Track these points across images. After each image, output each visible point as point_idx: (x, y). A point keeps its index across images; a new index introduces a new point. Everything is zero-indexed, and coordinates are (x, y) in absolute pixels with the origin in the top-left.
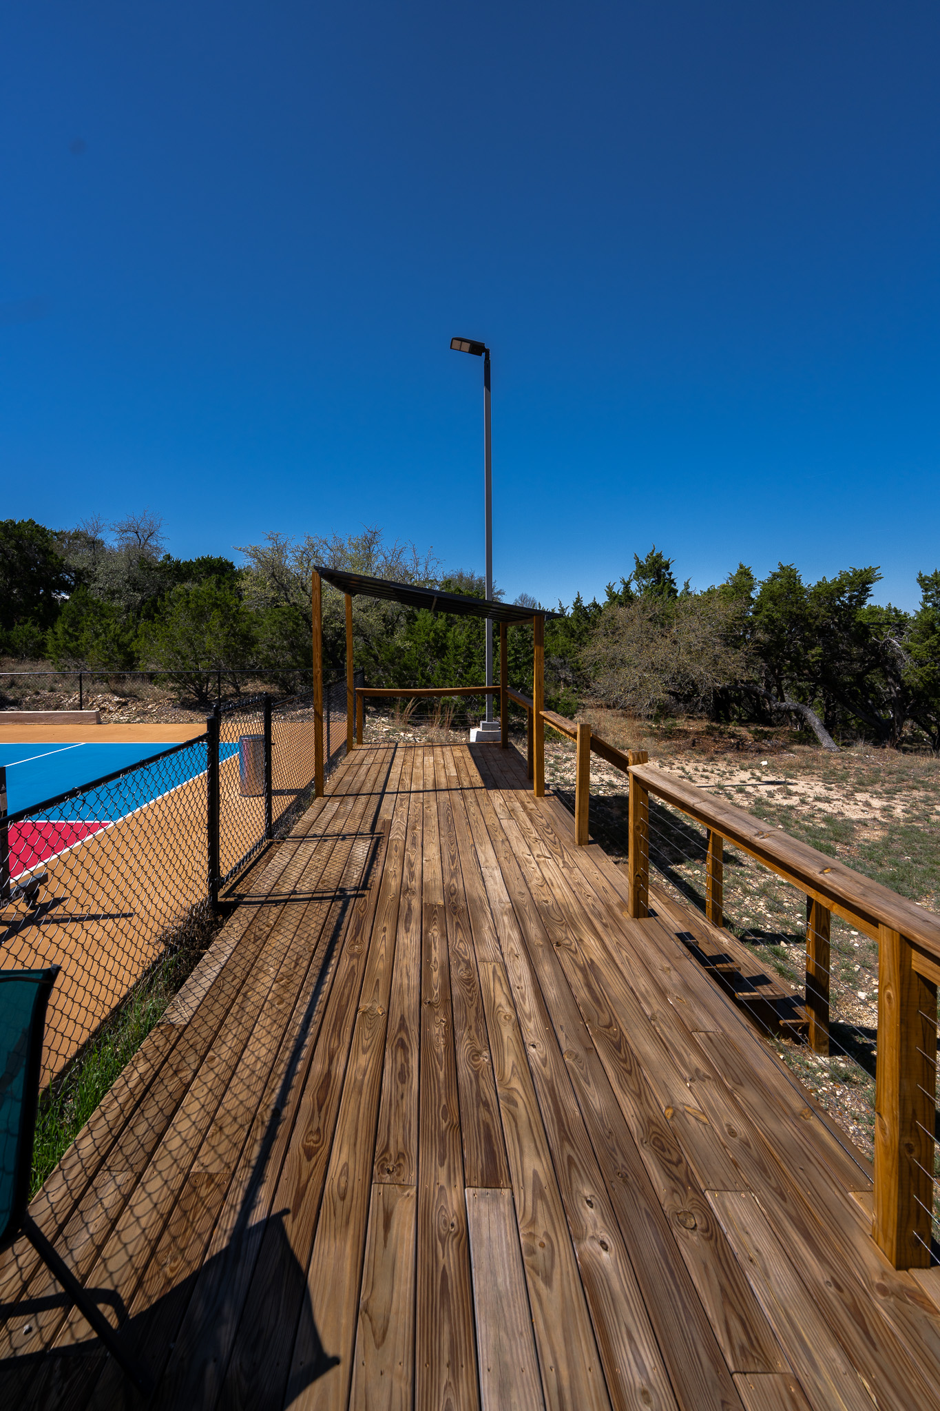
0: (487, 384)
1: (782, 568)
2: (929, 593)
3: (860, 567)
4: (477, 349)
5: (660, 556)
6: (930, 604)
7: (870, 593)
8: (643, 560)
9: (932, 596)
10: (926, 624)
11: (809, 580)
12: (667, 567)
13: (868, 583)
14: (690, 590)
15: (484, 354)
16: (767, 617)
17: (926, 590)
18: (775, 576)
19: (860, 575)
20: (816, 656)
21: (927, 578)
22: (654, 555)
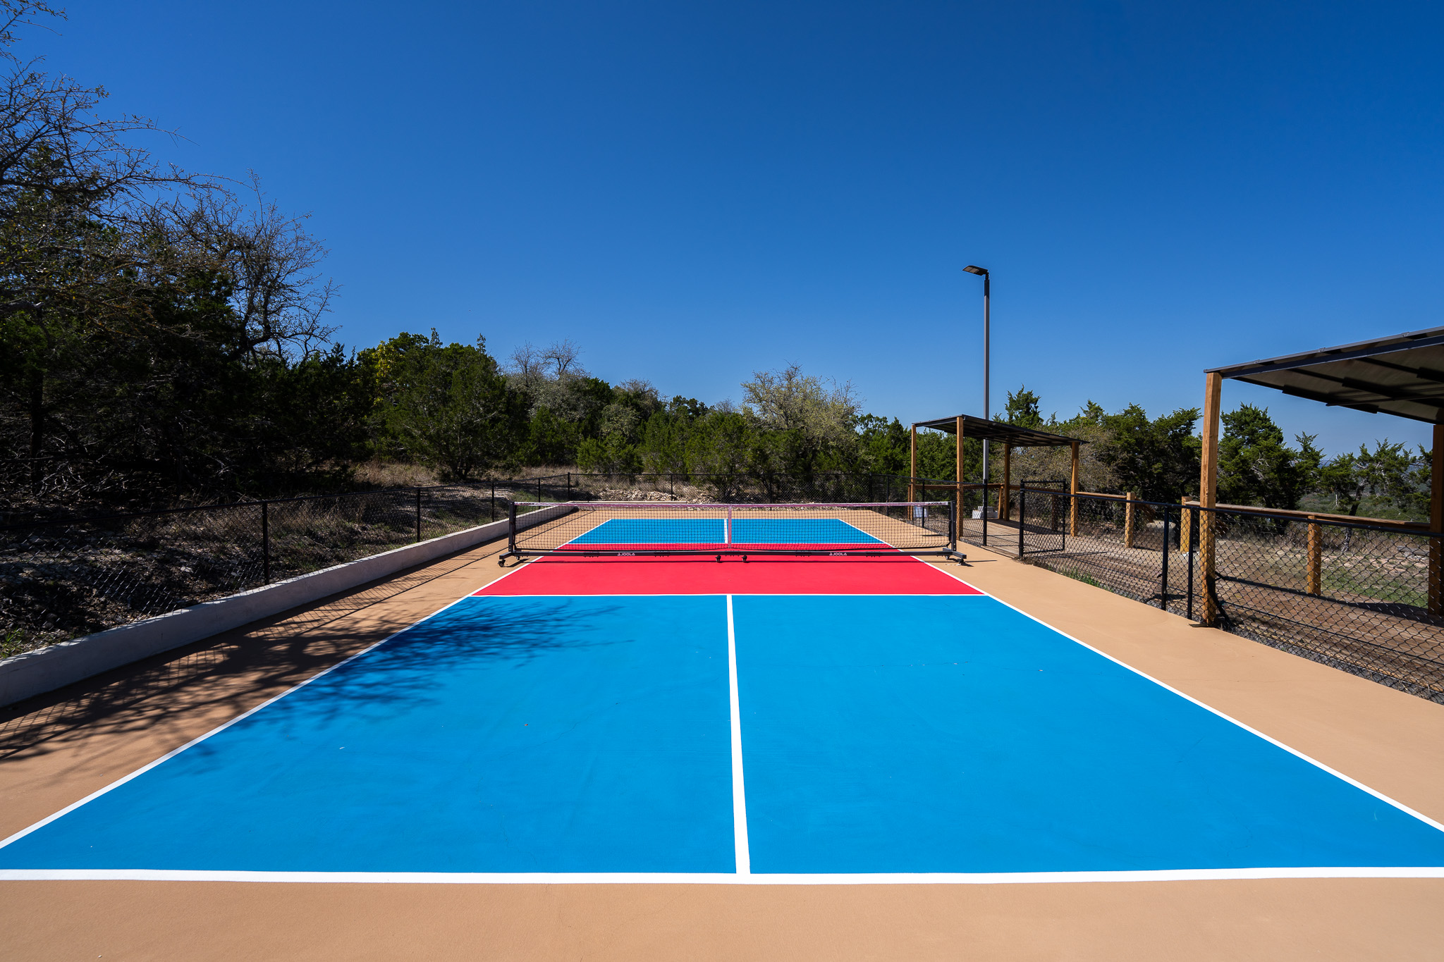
0: (987, 293)
1: (1132, 407)
2: (1229, 427)
3: (1188, 409)
4: (981, 272)
5: (1030, 394)
6: (1229, 434)
7: (1193, 426)
8: (1015, 396)
9: (1231, 429)
10: (1232, 448)
11: (1151, 418)
12: (1035, 401)
13: (1193, 420)
14: (1055, 421)
15: (984, 275)
16: (1126, 442)
17: (1227, 424)
18: (1127, 412)
19: (1188, 414)
20: (1158, 469)
21: (1227, 416)
22: (1025, 392)
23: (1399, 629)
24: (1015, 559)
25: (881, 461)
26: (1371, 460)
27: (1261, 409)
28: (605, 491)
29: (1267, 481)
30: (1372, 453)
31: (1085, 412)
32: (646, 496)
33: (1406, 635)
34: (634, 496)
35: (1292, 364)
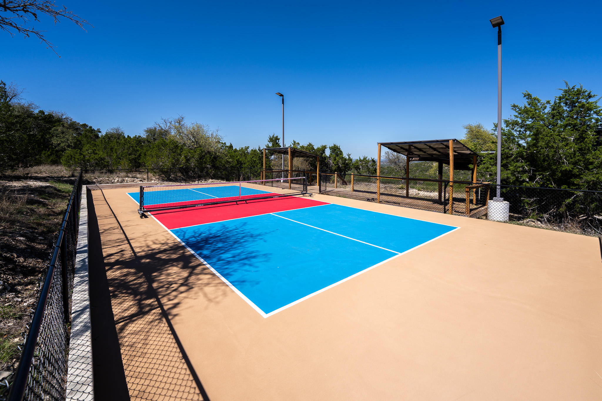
0: (283, 103)
1: (310, 144)
4: (282, 95)
5: (277, 136)
11: (315, 148)
12: (279, 139)
22: (275, 136)
23: (409, 200)
24: (319, 194)
25: (236, 162)
26: (362, 161)
27: (338, 146)
28: (96, 179)
29: (342, 167)
30: (362, 158)
31: (293, 144)
32: (124, 180)
33: (410, 201)
34: (116, 181)
35: (397, 144)
